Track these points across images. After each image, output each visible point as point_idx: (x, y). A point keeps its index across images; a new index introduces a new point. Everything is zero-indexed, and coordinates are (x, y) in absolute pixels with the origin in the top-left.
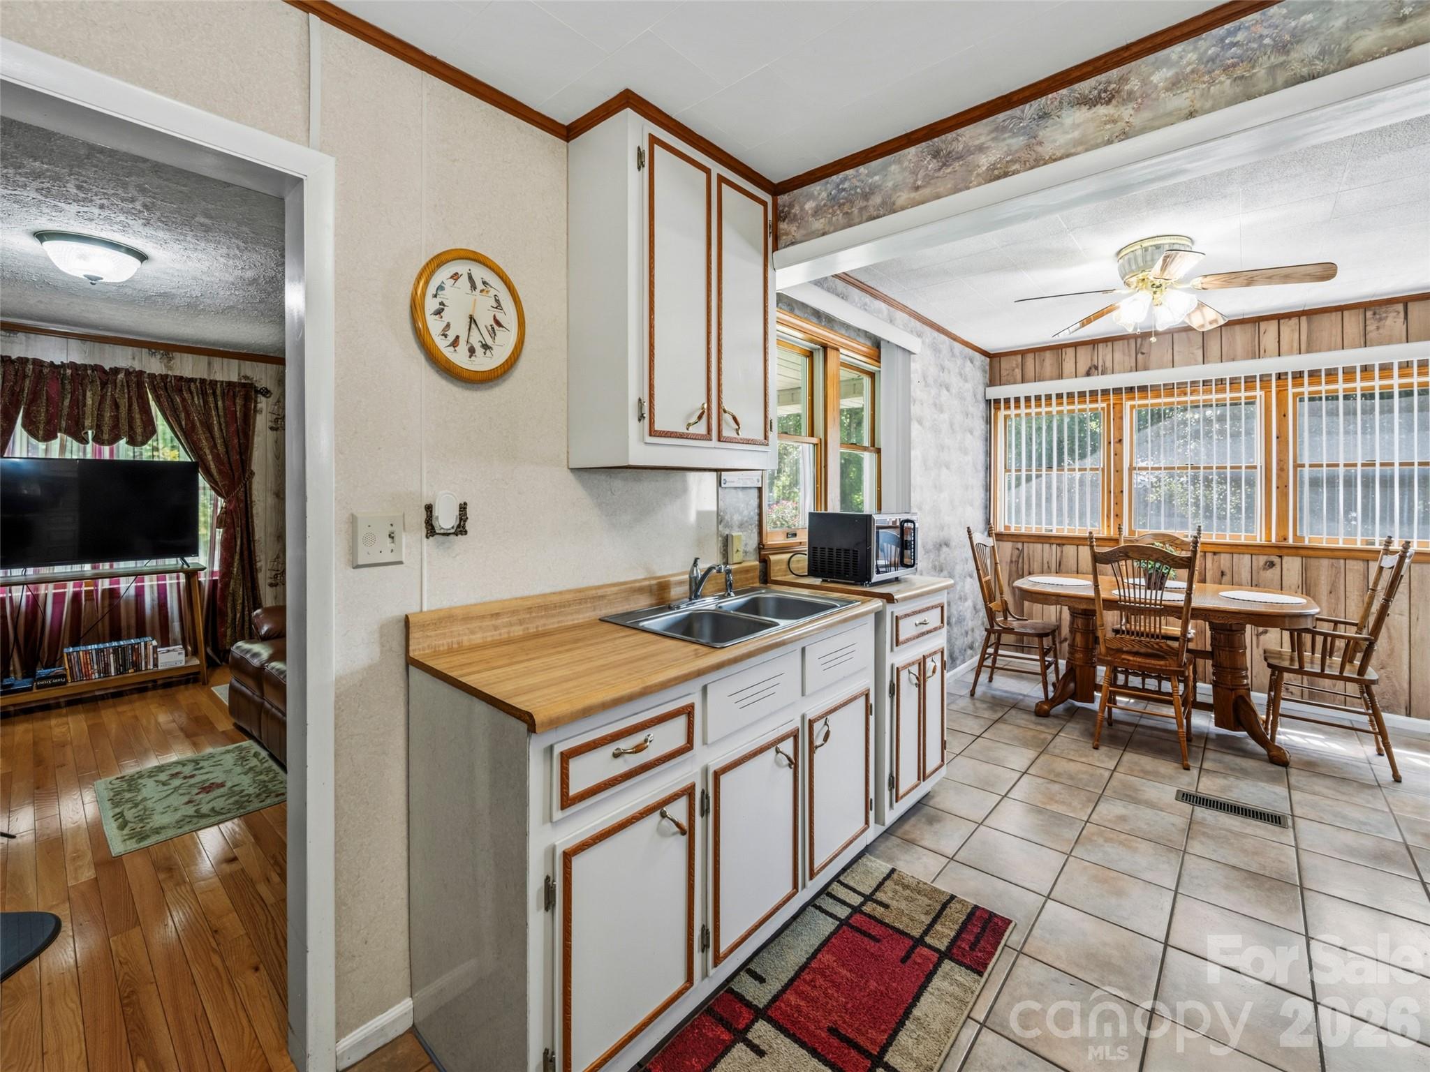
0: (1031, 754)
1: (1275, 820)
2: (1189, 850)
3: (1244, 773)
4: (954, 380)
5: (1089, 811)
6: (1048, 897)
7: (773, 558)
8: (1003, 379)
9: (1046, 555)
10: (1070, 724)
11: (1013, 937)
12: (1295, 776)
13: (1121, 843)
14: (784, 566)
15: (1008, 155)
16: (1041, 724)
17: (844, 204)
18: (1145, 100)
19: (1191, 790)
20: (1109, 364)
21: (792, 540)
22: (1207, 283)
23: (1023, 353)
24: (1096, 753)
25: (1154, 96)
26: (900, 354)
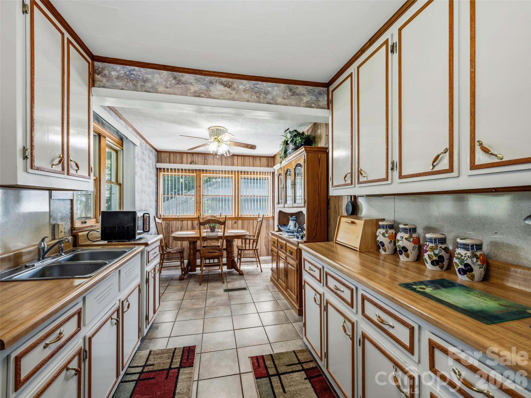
0: (183, 293)
1: (245, 289)
2: (231, 304)
3: (236, 280)
4: (147, 159)
5: (205, 304)
6: (203, 333)
7: (80, 234)
8: (162, 161)
9: (177, 225)
10: (191, 280)
11: (197, 350)
12: (245, 277)
13: (216, 309)
14: (85, 237)
15: (200, 90)
16: (182, 283)
17: (133, 80)
18: (238, 92)
19: (226, 288)
20: (197, 161)
21: (84, 225)
22: (231, 143)
23: (170, 153)
24: (201, 286)
25: (240, 91)
26: (132, 144)
